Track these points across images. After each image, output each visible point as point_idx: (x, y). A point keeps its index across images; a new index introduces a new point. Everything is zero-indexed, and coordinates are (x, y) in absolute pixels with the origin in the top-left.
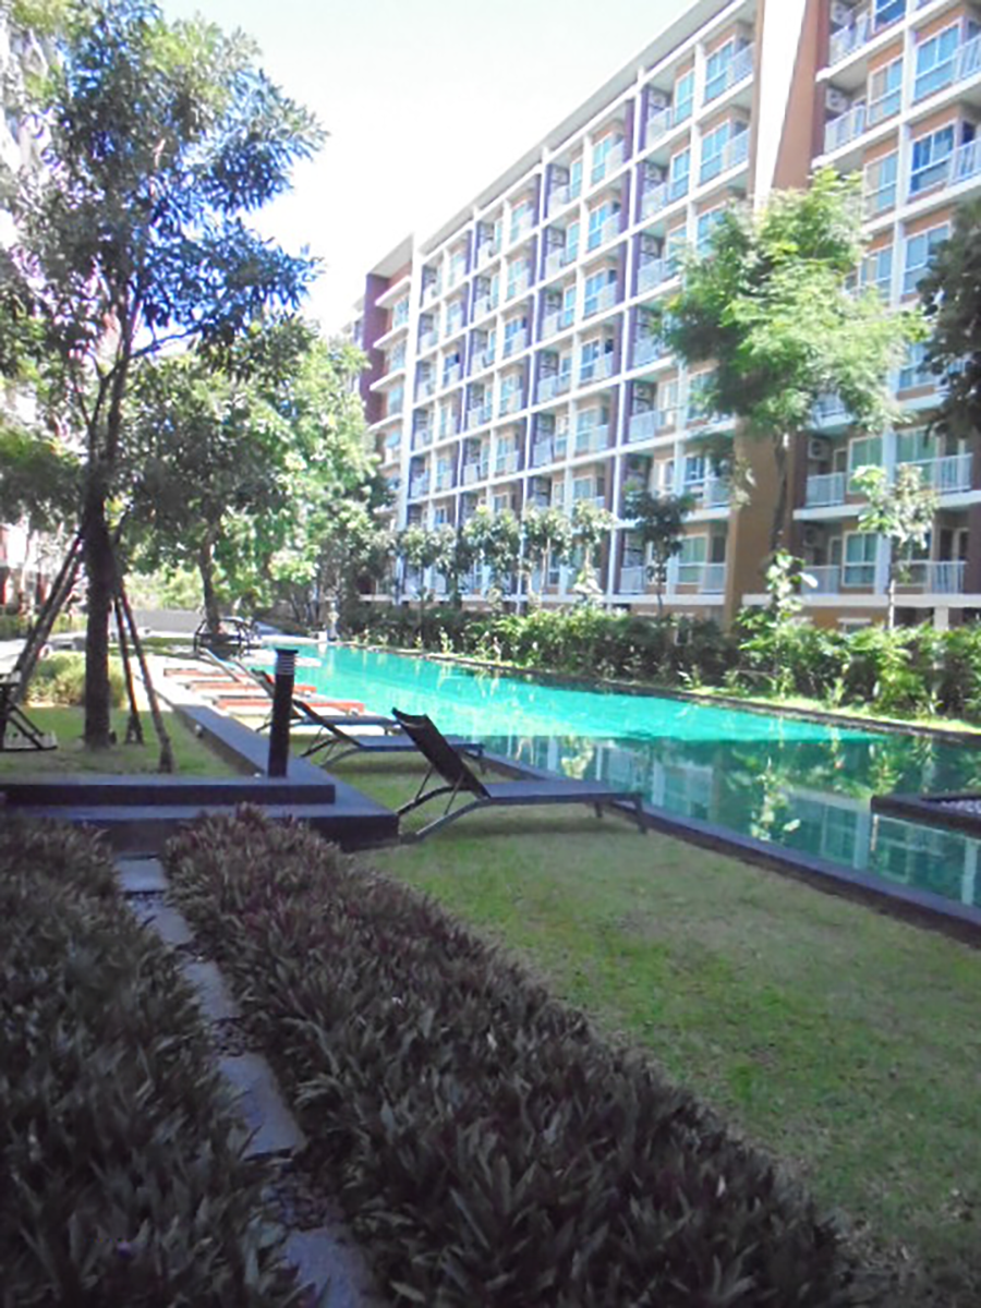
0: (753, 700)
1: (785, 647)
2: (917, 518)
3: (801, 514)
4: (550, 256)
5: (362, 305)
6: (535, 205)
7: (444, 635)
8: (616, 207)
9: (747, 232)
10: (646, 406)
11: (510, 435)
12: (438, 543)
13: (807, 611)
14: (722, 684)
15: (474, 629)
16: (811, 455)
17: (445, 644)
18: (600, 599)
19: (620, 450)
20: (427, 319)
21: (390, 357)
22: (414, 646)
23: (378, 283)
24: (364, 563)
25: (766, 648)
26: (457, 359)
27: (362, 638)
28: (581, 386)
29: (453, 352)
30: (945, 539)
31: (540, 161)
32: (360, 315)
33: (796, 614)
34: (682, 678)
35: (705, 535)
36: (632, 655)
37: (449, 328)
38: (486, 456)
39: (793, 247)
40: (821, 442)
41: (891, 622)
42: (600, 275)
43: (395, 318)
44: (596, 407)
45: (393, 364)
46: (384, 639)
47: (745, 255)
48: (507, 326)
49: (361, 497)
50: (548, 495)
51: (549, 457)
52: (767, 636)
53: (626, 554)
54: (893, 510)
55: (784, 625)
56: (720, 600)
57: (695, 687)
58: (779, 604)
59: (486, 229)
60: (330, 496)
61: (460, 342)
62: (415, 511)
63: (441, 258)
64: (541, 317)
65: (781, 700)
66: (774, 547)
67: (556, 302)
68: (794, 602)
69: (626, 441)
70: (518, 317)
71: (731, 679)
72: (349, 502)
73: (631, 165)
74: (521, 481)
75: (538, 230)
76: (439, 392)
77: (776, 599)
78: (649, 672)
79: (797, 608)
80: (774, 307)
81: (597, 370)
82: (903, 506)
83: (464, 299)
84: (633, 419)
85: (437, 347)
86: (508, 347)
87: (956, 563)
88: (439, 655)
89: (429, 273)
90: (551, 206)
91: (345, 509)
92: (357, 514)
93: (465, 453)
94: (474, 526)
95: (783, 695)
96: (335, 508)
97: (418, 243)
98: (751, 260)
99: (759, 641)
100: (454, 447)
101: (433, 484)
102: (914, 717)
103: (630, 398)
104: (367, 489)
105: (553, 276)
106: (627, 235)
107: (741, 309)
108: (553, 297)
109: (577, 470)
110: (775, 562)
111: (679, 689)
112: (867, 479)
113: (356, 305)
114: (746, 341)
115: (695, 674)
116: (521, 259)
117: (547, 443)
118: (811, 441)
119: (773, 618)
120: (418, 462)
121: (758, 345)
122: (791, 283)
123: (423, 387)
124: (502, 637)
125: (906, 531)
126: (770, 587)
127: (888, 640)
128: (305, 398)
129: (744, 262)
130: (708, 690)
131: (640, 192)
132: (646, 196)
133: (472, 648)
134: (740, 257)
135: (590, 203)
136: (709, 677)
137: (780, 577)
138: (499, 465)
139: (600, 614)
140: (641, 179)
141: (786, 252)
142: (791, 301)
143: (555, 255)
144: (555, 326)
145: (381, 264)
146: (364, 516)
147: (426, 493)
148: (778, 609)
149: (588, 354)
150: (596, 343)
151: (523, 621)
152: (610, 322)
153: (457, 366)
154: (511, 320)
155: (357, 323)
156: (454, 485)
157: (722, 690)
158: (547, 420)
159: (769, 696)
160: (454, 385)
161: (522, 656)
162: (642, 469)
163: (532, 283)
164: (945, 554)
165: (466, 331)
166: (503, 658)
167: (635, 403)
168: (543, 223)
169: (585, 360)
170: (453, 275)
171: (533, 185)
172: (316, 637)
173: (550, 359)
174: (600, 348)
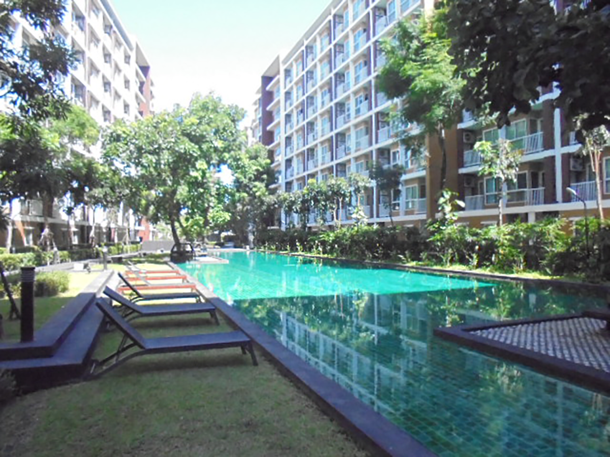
0: (435, 267)
1: (450, 239)
2: (510, 166)
3: (462, 171)
4: (337, 57)
5: (260, 91)
6: (329, 35)
7: (298, 244)
8: (365, 30)
9: (410, 30)
10: (386, 124)
11: (327, 144)
12: (293, 199)
13: (460, 220)
14: (420, 260)
15: (311, 240)
16: (465, 141)
17: (299, 248)
18: (366, 221)
19: (375, 147)
20: (288, 94)
21: (274, 113)
22: (286, 250)
23: (267, 80)
24: (265, 211)
25: (441, 240)
26: (302, 111)
27: (265, 247)
28: (356, 118)
29: (300, 109)
30: (534, 176)
31: (330, 14)
32: (260, 96)
33: (456, 221)
34: (400, 258)
35: (416, 185)
36: (378, 248)
37: (298, 98)
38: (317, 156)
39: (434, 35)
40: (469, 133)
41: (501, 222)
42: (360, 64)
43: (275, 95)
44: (363, 127)
45: (275, 117)
46: (273, 247)
47: (411, 42)
48: (322, 94)
49: (262, 180)
50: (345, 171)
51: (344, 154)
52: (440, 234)
53: (381, 198)
54: (496, 164)
55: (449, 227)
56: (424, 217)
57: (408, 262)
58: (447, 217)
59: (310, 48)
60: (247, 181)
61: (302, 103)
62: (289, 185)
63: (291, 65)
64: (336, 86)
65: (449, 267)
66: (442, 188)
67: (342, 79)
68: (454, 215)
69: (377, 142)
70: (326, 88)
71: (424, 257)
72: (257, 183)
73: (369, 9)
74: (332, 166)
75: (332, 46)
76: (295, 128)
77: (445, 214)
78: (386, 256)
79: (455, 218)
80: (426, 66)
81: (361, 109)
82: (501, 161)
83: (302, 82)
84: (379, 131)
85: (293, 107)
86: (323, 103)
87: (541, 188)
88: (296, 253)
89: (288, 72)
90: (336, 34)
91: (255, 186)
92: (259, 189)
93: (308, 155)
94: (308, 189)
95: (448, 264)
96: (251, 186)
97: (281, 60)
98: (415, 44)
99: (438, 237)
100: (303, 153)
101: (296, 171)
102: (512, 273)
103: (377, 122)
104: (265, 176)
105: (340, 67)
106: (370, 43)
107: (410, 68)
108: (340, 77)
109: (357, 159)
110: (443, 196)
111: (400, 264)
112: (480, 149)
113: (258, 92)
114: (413, 84)
115: (408, 255)
116: (326, 61)
117: (343, 147)
118: (464, 134)
119: (444, 225)
120: (289, 162)
121: (419, 86)
122: (435, 53)
123: (288, 126)
124: (323, 243)
125: (504, 174)
126: (440, 209)
127: (498, 232)
128: (205, 133)
129: (411, 45)
130: (413, 264)
131: (374, 21)
132: (377, 23)
133: (310, 249)
134: (409, 43)
135: (353, 30)
136: (413, 257)
137: (445, 203)
138: (322, 160)
139: (366, 228)
140: (374, 16)
141: (432, 38)
142: (434, 62)
143: (340, 57)
144: (342, 91)
145: (267, 71)
146: (264, 189)
147: (292, 176)
148: (446, 220)
149: (358, 102)
150: (360, 97)
151: (332, 235)
152: (366, 85)
153: (302, 115)
154: (323, 90)
155: (259, 99)
156: (304, 171)
157: (420, 263)
158: (342, 136)
159: (442, 265)
160: (301, 124)
161: (331, 251)
162: (386, 156)
163: (331, 71)
164: (535, 185)
165: (304, 98)
166: (324, 253)
167: (380, 123)
168: (334, 42)
169: (356, 105)
170: (297, 73)
171: (328, 25)
172: (245, 248)
173: (341, 106)
174: (363, 98)
